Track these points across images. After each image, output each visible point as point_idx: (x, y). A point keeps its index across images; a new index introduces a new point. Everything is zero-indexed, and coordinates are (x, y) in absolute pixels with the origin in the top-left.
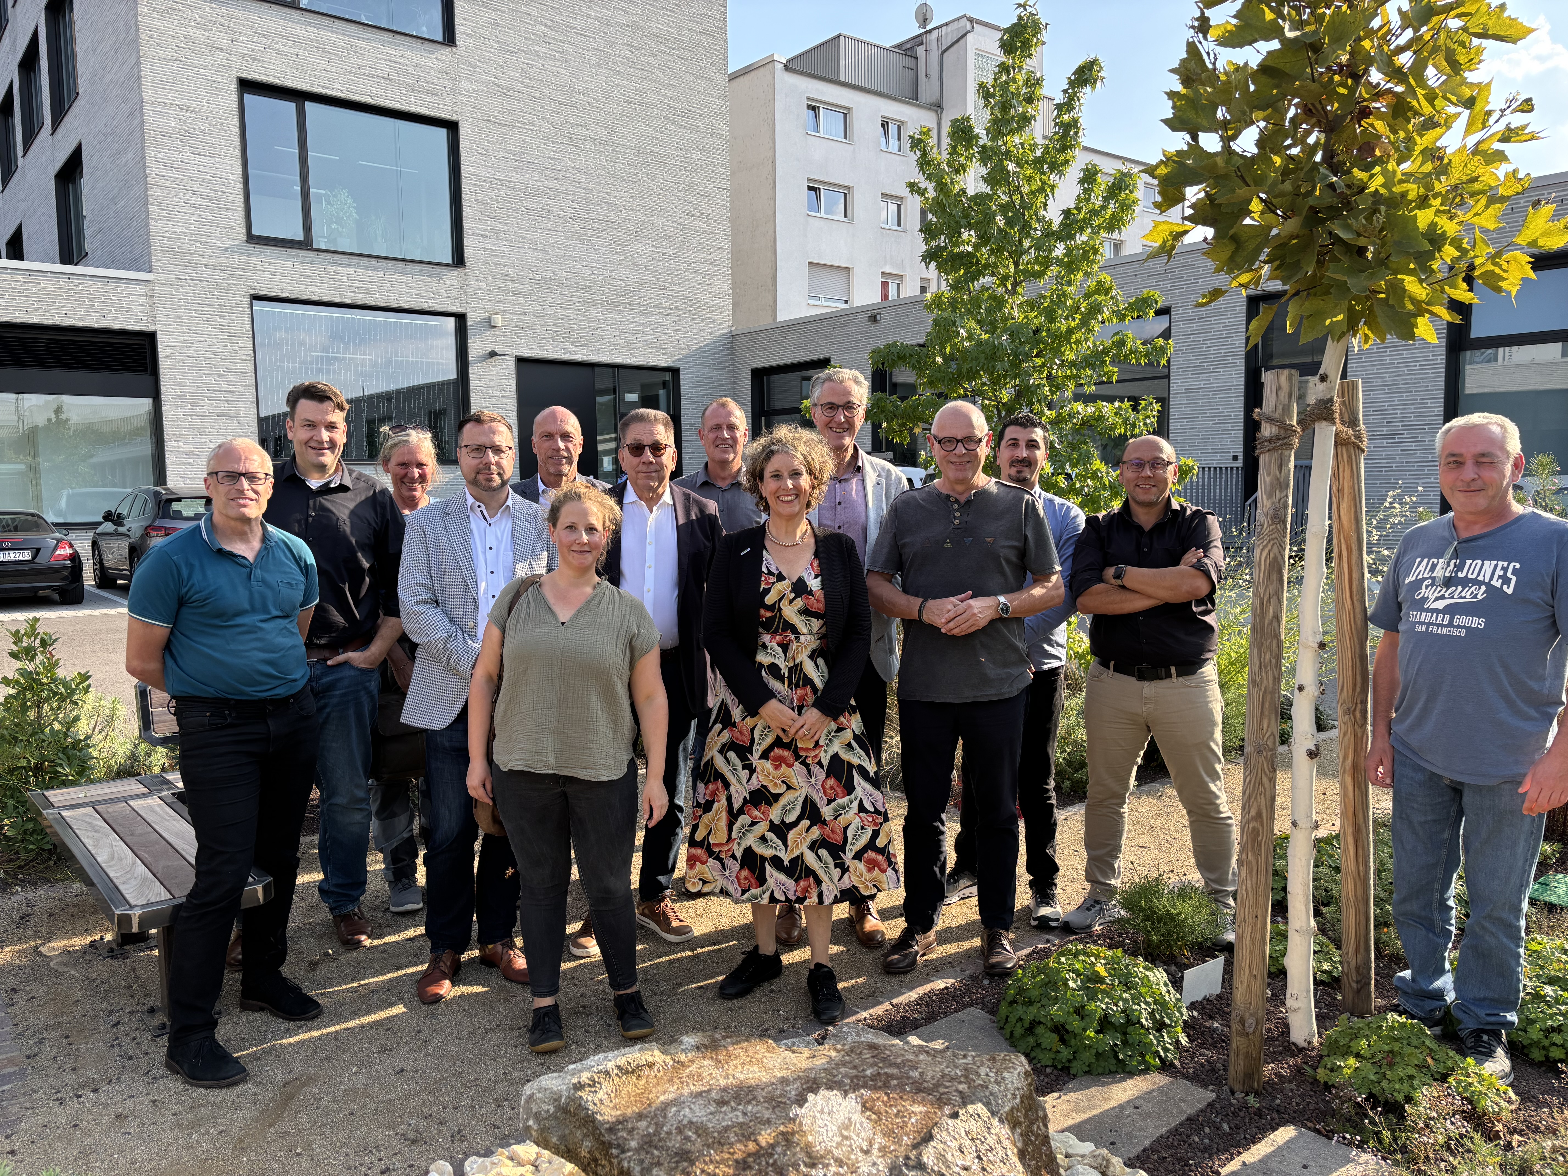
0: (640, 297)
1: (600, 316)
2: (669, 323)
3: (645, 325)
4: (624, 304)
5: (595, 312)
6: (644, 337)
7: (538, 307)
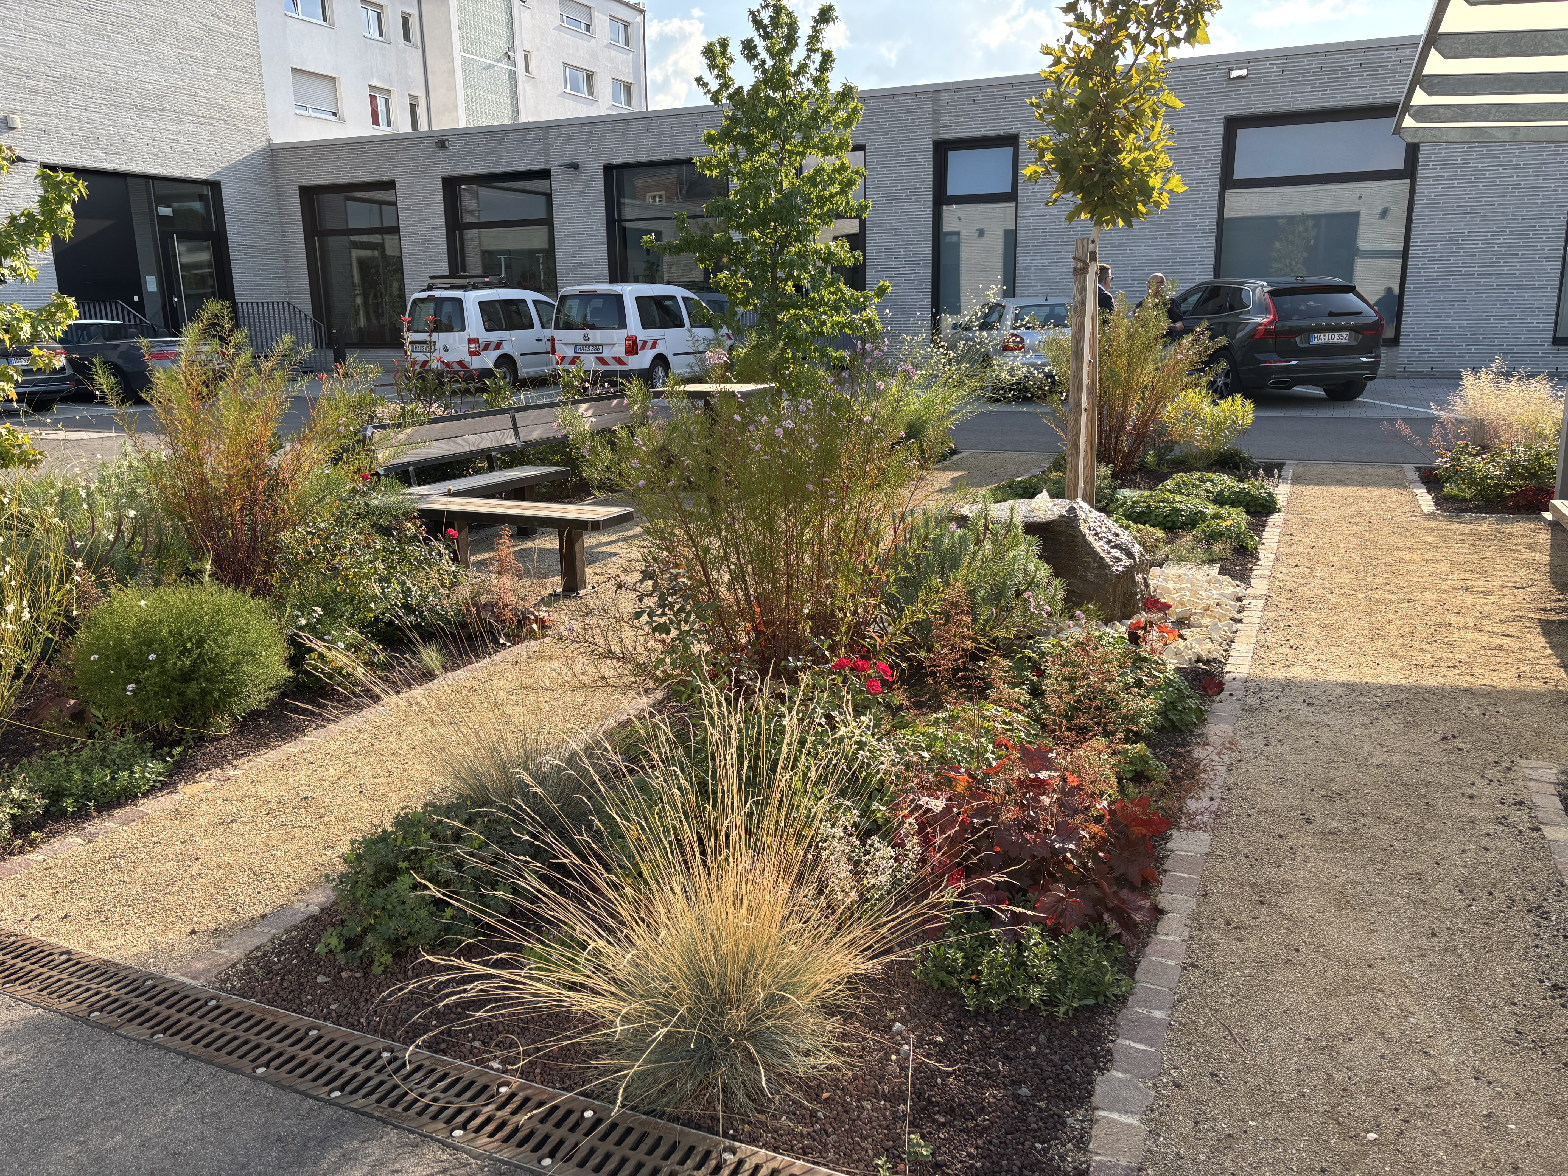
0: (170, 102)
1: (131, 122)
2: (203, 131)
3: (178, 133)
4: (154, 109)
5: (124, 117)
6: (180, 147)
7: (59, 109)
